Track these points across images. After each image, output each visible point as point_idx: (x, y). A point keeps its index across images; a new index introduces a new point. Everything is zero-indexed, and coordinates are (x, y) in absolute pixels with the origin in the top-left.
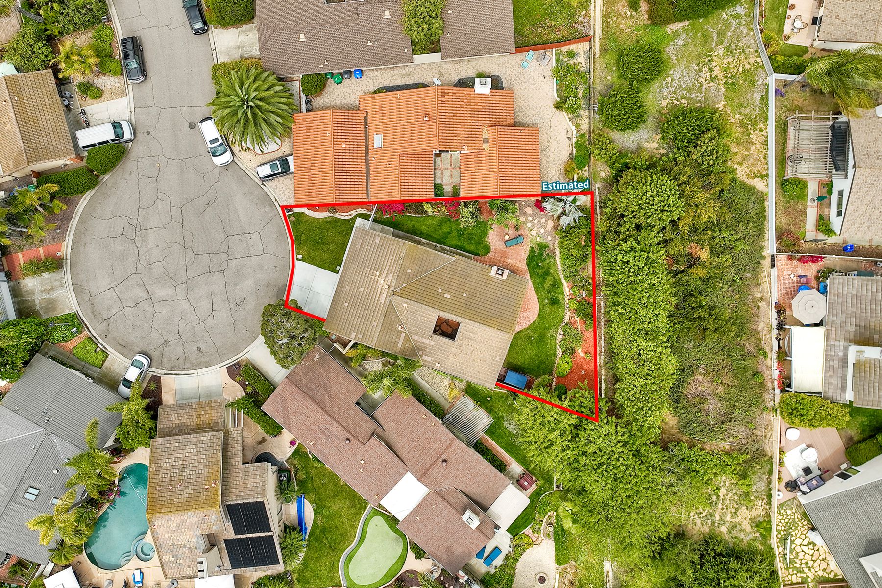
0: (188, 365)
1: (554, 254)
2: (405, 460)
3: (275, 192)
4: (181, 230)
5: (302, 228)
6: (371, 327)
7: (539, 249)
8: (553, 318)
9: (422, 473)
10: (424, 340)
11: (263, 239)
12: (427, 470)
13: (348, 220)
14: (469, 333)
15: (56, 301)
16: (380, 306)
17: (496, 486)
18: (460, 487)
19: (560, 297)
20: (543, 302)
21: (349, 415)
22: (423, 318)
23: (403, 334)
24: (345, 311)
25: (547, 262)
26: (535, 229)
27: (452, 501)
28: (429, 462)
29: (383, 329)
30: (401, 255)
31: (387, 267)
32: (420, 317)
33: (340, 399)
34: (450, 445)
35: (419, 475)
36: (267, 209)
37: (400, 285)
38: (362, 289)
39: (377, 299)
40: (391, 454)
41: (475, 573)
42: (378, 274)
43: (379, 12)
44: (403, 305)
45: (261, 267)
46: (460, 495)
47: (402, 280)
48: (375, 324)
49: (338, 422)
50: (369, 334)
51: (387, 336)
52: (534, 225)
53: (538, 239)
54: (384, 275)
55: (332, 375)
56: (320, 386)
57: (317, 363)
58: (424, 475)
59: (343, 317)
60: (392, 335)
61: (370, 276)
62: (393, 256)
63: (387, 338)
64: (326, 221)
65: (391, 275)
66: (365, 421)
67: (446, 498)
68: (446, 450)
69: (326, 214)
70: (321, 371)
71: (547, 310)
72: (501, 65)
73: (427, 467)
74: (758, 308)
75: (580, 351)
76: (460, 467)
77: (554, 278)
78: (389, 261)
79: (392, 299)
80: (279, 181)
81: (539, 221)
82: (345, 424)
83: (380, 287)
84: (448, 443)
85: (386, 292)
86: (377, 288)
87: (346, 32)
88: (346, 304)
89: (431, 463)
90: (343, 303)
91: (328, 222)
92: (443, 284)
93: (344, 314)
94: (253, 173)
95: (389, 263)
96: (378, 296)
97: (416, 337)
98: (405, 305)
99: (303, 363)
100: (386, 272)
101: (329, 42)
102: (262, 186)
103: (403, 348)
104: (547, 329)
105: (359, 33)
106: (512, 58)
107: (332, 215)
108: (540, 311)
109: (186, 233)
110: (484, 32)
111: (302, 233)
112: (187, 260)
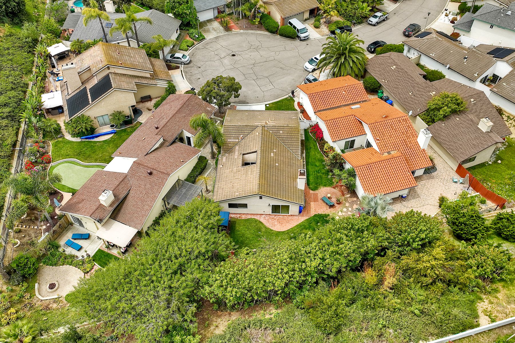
0: (188, 77)
7: (330, 219)
10: (237, 152)
15: (209, 32)
18: (132, 192)
22: (252, 145)
27: (120, 187)
32: (252, 143)
41: (60, 238)
44: (257, 133)
72: (445, 169)
82: (168, 124)
85: (262, 124)
92: (280, 152)
97: (237, 148)
103: (228, 142)
106: (454, 174)
108: (283, 232)
109: (262, 64)
112: (248, 66)
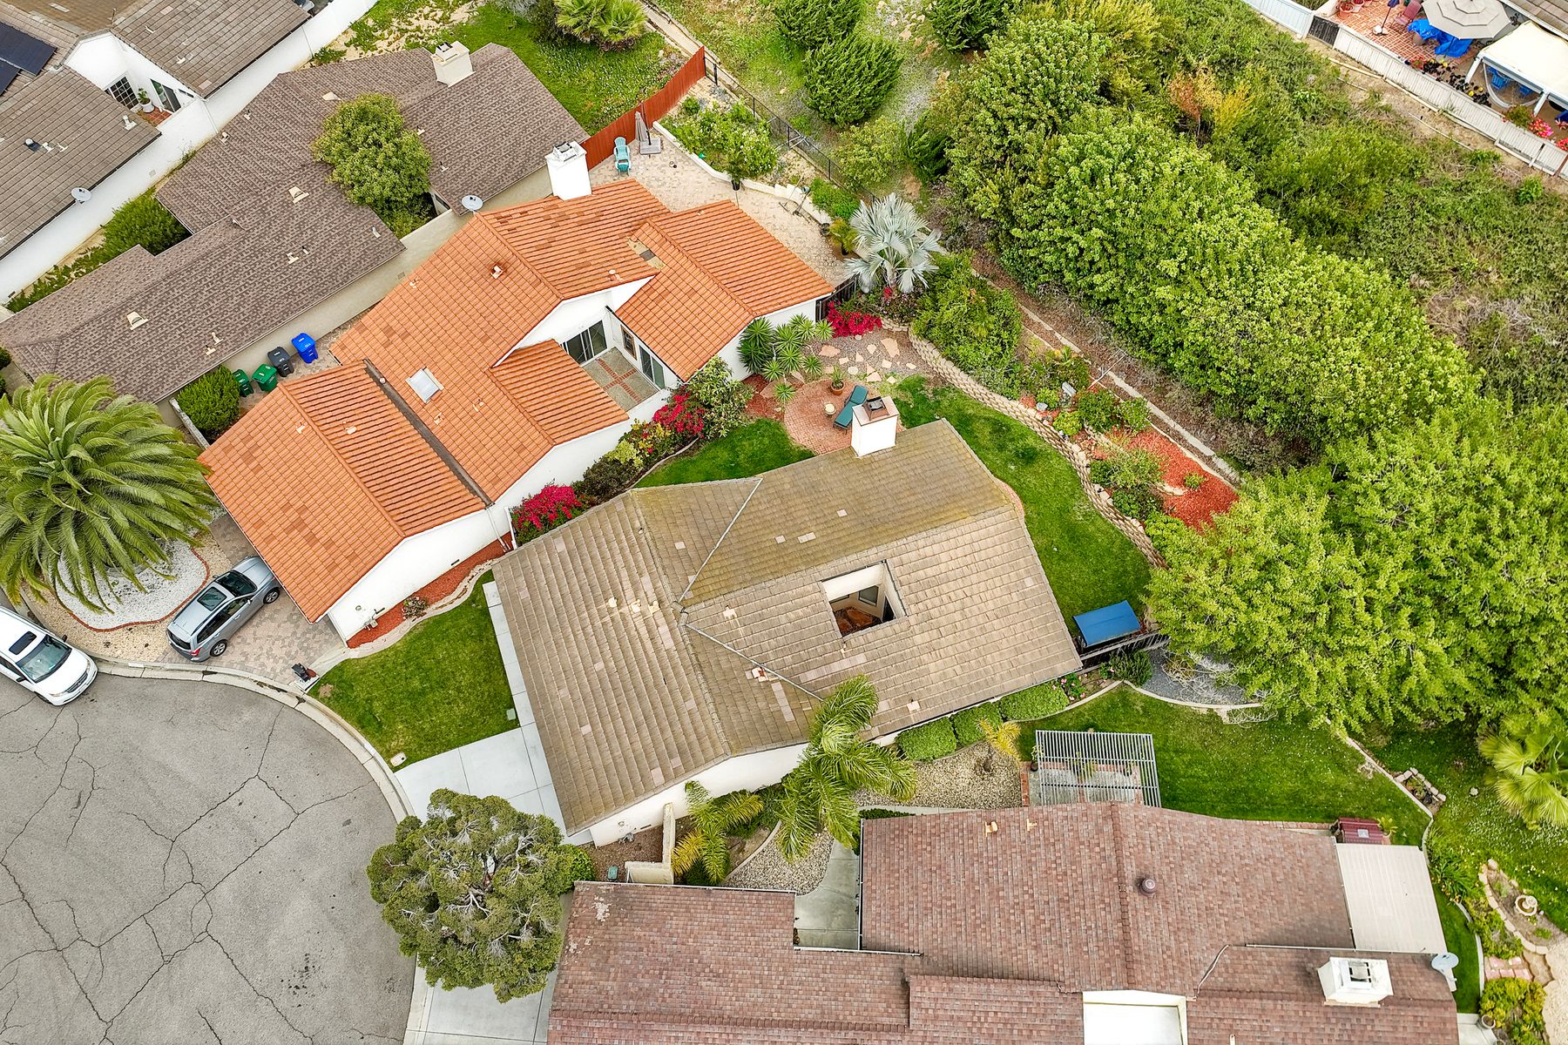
1: (944, 383)
2: (1046, 973)
3: (245, 669)
4: (28, 915)
5: (360, 693)
6: (687, 720)
7: (909, 394)
8: (1055, 485)
9: (1119, 962)
10: (836, 667)
11: (276, 784)
12: (1125, 942)
13: (467, 604)
14: (921, 573)
16: (671, 659)
17: (1314, 873)
18: (1240, 933)
19: (1030, 441)
20: (1005, 472)
21: (801, 983)
22: (791, 615)
23: (777, 687)
24: (593, 744)
25: (946, 403)
26: (870, 370)
27: (1260, 983)
28: (1110, 918)
29: (718, 700)
30: (638, 525)
31: (624, 573)
32: (783, 618)
33: (744, 964)
34: (1116, 828)
35: (1117, 972)
36: (247, 716)
37: (683, 584)
38: (600, 666)
39: (651, 651)
40: (997, 988)
42: (612, 603)
43: (278, 198)
44: (724, 615)
45: (307, 850)
46: (1264, 954)
47: (679, 571)
48: (691, 704)
49: (787, 1024)
50: (693, 737)
51: (742, 709)
52: (862, 366)
53: (892, 380)
54: (630, 593)
55: (675, 923)
56: (664, 968)
57: (612, 922)
58: (1128, 964)
59: (599, 762)
60: (752, 704)
61: (598, 623)
62: (619, 542)
63: (744, 717)
64: (413, 638)
65: (646, 579)
66: (856, 968)
67: (1239, 986)
68: (1118, 849)
69: (407, 625)
70: (638, 932)
71: (1031, 480)
73: (1117, 933)
74: (1387, 109)
75: (1168, 488)
76: (1190, 876)
77: (987, 419)
78: (619, 558)
79: (689, 621)
80: (244, 641)
81: (865, 354)
82: (810, 1014)
83: (639, 622)
84: (1108, 828)
85: (661, 621)
86: (634, 633)
87: (230, 264)
88: (587, 729)
89: (1116, 914)
90: (574, 734)
91: (419, 638)
92: (776, 528)
93: (596, 753)
94: (168, 666)
95: (621, 564)
96: (649, 645)
97: (811, 675)
98: (729, 613)
99: (574, 946)
100: (627, 584)
101: (202, 299)
102: (206, 678)
103: (801, 720)
104: (1064, 510)
105: (257, 252)
107: (421, 619)
108: (1019, 490)
110: (507, 134)
111: (370, 700)
112: (82, 977)
